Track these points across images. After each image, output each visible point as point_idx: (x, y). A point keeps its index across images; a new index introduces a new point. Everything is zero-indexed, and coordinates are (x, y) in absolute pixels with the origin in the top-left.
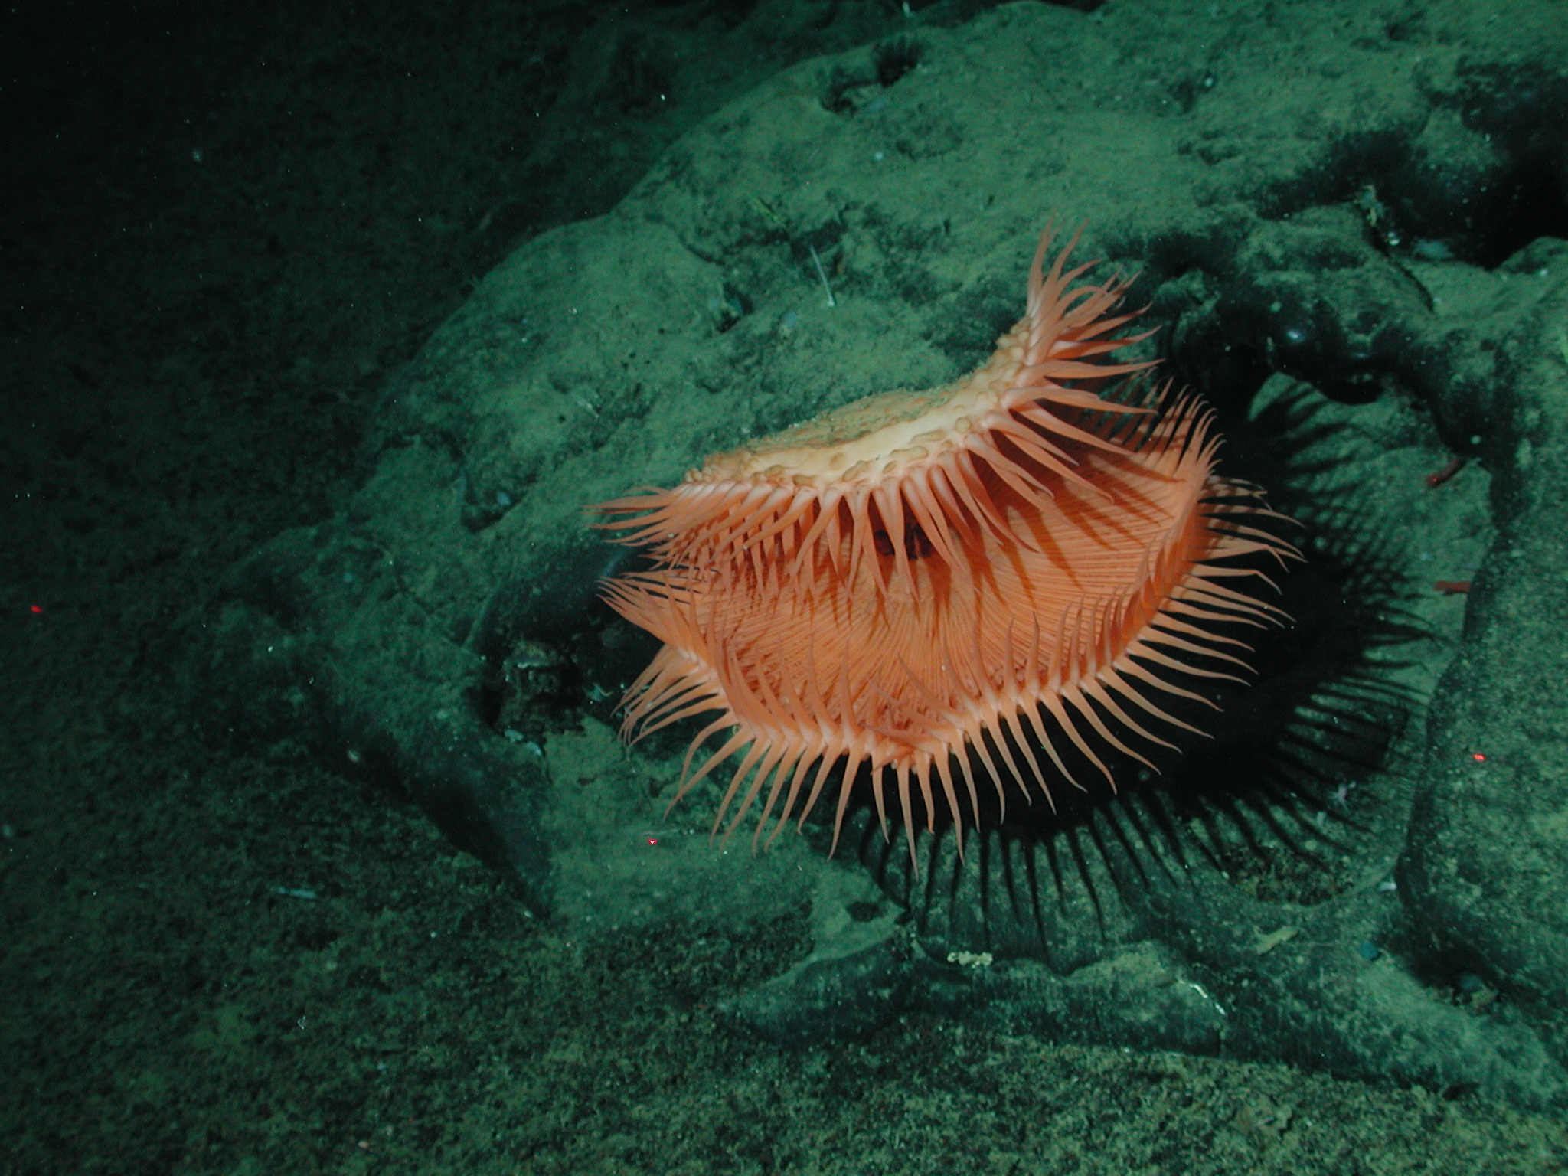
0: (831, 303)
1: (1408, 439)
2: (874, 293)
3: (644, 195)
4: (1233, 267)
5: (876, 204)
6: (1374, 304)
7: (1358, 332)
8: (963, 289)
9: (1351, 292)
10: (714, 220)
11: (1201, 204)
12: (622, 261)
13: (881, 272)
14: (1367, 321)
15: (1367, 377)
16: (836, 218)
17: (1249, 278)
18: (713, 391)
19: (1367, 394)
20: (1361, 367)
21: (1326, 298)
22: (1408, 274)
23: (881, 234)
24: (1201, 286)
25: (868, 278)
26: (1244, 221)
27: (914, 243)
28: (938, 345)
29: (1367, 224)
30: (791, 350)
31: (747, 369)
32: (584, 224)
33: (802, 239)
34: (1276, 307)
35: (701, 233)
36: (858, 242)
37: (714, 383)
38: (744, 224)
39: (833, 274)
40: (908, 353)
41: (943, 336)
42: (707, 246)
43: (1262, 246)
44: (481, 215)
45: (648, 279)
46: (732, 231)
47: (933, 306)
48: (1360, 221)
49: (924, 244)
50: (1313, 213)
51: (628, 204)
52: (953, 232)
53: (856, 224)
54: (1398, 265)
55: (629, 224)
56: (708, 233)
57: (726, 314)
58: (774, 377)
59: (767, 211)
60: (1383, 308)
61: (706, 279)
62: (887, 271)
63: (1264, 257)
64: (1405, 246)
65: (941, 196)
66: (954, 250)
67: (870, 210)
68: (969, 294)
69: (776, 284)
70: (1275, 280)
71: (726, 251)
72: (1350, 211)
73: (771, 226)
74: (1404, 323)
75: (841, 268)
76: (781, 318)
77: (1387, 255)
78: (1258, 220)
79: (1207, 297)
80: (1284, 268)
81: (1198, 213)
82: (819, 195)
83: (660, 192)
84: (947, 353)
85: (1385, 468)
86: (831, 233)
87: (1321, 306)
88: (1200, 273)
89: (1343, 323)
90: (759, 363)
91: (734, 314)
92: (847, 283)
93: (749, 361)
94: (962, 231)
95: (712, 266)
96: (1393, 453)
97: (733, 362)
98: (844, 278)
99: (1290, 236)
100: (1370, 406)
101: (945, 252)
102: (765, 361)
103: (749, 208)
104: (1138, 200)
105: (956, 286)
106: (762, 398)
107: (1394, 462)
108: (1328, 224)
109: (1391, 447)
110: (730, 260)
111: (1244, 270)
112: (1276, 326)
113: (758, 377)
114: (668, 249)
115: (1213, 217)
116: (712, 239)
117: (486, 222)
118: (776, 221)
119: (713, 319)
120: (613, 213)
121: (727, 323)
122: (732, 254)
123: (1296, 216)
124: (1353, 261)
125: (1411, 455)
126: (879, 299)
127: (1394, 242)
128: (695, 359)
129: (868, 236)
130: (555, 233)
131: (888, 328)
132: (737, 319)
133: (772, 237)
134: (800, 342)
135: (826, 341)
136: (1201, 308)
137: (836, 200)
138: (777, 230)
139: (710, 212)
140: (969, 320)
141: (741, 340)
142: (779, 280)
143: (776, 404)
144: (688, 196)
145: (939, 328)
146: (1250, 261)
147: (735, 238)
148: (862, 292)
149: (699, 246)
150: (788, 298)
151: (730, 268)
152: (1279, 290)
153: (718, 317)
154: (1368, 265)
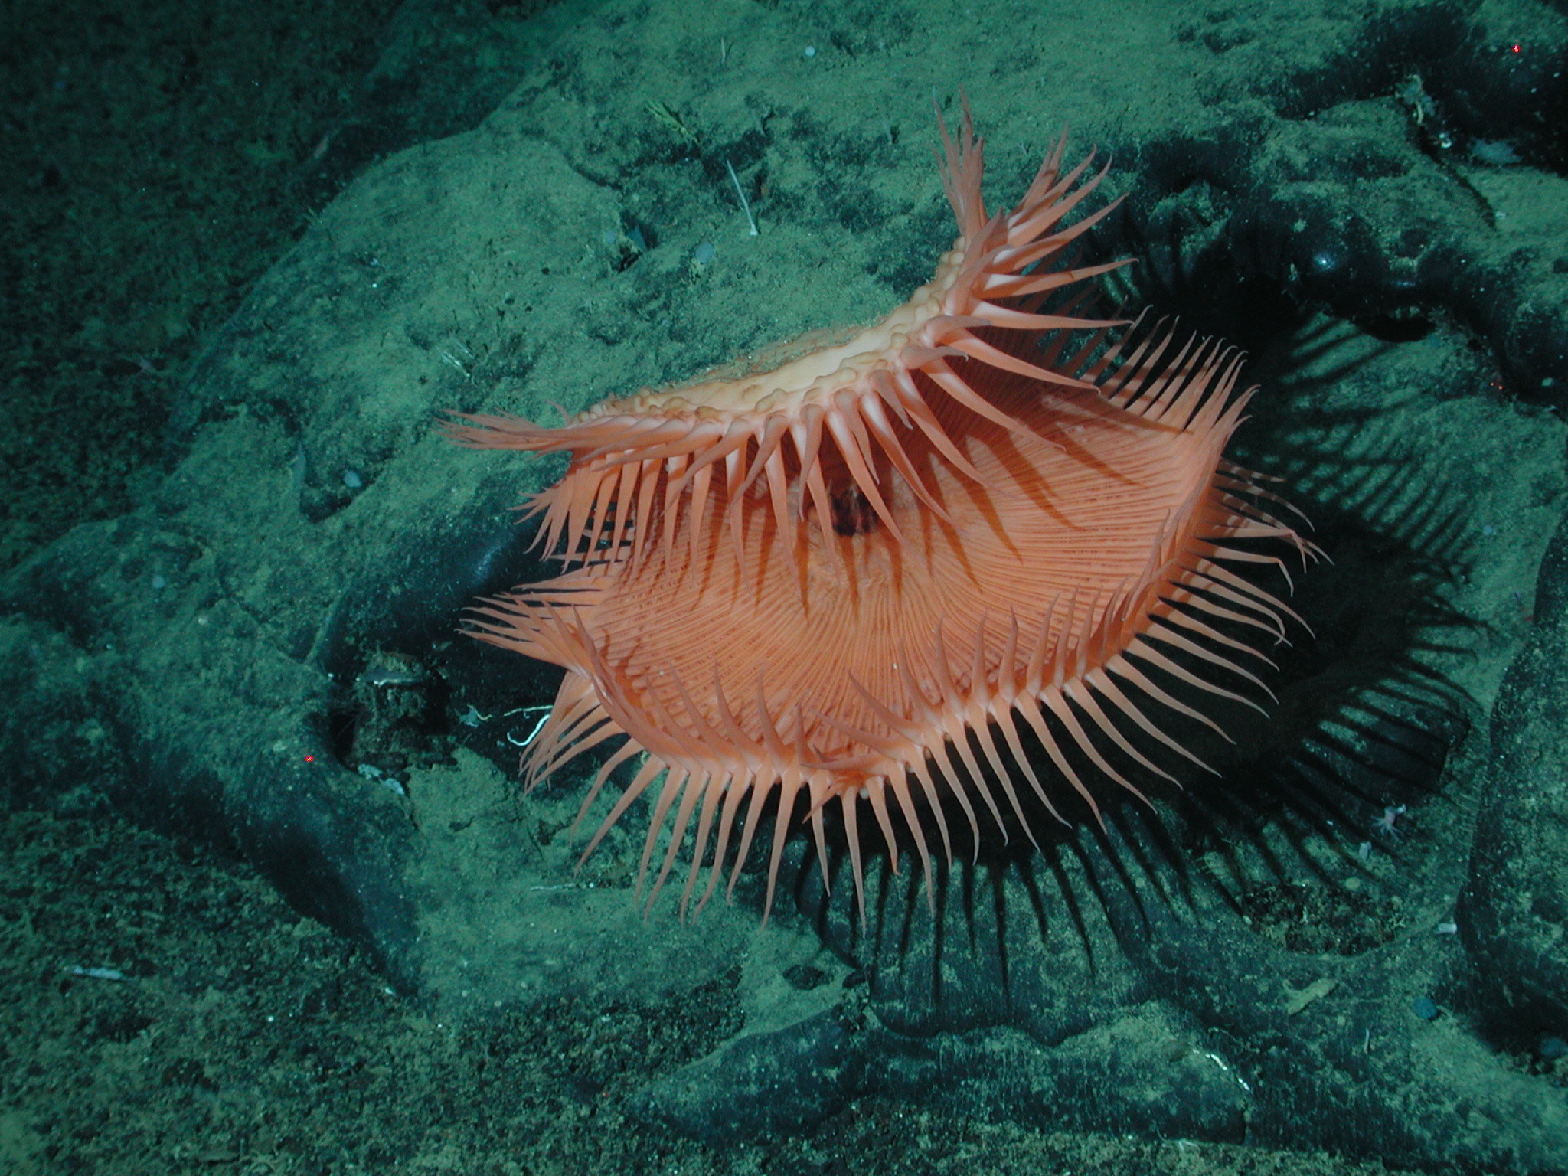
0: (754, 232)
1: (1466, 386)
2: (805, 219)
3: (520, 105)
4: (1247, 177)
5: (807, 110)
6: (1422, 220)
7: (1402, 255)
8: (915, 211)
9: (1392, 206)
10: (607, 133)
11: (1206, 103)
12: (494, 187)
13: (814, 192)
14: (1412, 242)
15: (1414, 310)
16: (759, 128)
17: (1266, 192)
18: (610, 342)
19: (1417, 330)
20: (1406, 297)
21: (1362, 214)
22: (1464, 183)
23: (814, 147)
24: (1208, 203)
25: (799, 201)
26: (1259, 121)
27: (854, 156)
28: (886, 279)
29: (1412, 122)
30: (706, 289)
31: (652, 314)
32: (444, 141)
33: (716, 154)
34: (1300, 226)
35: (591, 149)
36: (786, 156)
37: (611, 333)
38: (645, 137)
39: (755, 198)
40: (848, 290)
41: (892, 269)
42: (600, 166)
43: (1282, 151)
44: (316, 140)
45: (527, 207)
46: (630, 146)
47: (878, 233)
48: (1403, 119)
49: (867, 157)
50: (1344, 110)
51: (499, 116)
52: (902, 142)
53: (783, 135)
54: (1452, 172)
55: (502, 141)
56: (601, 150)
57: (624, 250)
58: (684, 322)
59: (674, 121)
60: (1432, 224)
61: (599, 207)
62: (821, 190)
63: (1284, 164)
64: (1460, 149)
65: (887, 99)
66: (903, 163)
67: (799, 117)
68: (921, 217)
69: (685, 211)
70: (1298, 194)
71: (624, 172)
72: (1390, 107)
73: (678, 141)
74: (1458, 242)
75: (765, 190)
76: (692, 251)
77: (1437, 160)
78: (1277, 120)
79: (1215, 217)
80: (1310, 178)
81: (1203, 113)
82: (737, 99)
83: (540, 99)
84: (896, 289)
85: (1438, 424)
86: (752, 146)
87: (1355, 223)
88: (1207, 187)
89: (1383, 245)
90: (666, 306)
91: (634, 249)
92: (773, 208)
93: (653, 305)
94: (913, 140)
95: (607, 189)
96: (1448, 404)
97: (634, 307)
98: (769, 201)
99: (1316, 139)
100: (1417, 345)
101: (892, 166)
102: (674, 305)
103: (651, 117)
104: (1127, 99)
105: (907, 208)
106: (670, 349)
107: (1448, 416)
108: (1363, 123)
109: (1446, 397)
110: (627, 183)
111: (1261, 181)
112: (1301, 251)
113: (666, 323)
114: (552, 170)
115: (1221, 119)
116: (606, 156)
117: (323, 148)
118: (685, 135)
119: (609, 255)
120: (482, 127)
121: (626, 260)
122: (630, 175)
123: (1324, 114)
124: (1395, 168)
125: (1469, 406)
126: (812, 225)
127: (1446, 145)
128: (587, 304)
129: (797, 149)
130: (409, 154)
131: (824, 260)
132: (636, 257)
133: (678, 154)
134: (716, 279)
135: (748, 277)
136: (1208, 230)
137: (757, 106)
138: (685, 145)
139: (602, 124)
140: (923, 249)
141: (643, 278)
142: (690, 206)
143: (687, 355)
144: (574, 104)
145: (887, 259)
146: (1268, 170)
147: (633, 158)
148: (792, 218)
149: (589, 167)
150: (700, 227)
151: (629, 193)
152: (1304, 205)
153: (615, 253)
154: (1413, 173)
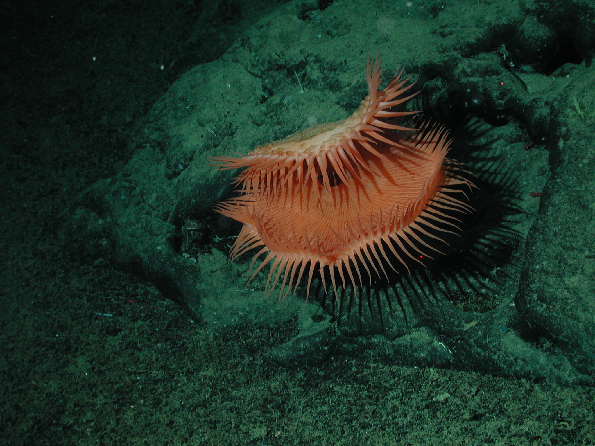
0: (302, 92)
1: (518, 139)
2: (318, 88)
3: (232, 52)
4: (453, 76)
5: (319, 54)
6: (505, 89)
7: (499, 99)
8: (352, 86)
9: (496, 85)
10: (258, 61)
11: (440, 53)
12: (224, 77)
13: (321, 80)
14: (502, 95)
15: (503, 116)
16: (304, 60)
17: (458, 80)
18: (259, 125)
19: (503, 123)
20: (500, 112)
21: (487, 87)
22: (518, 78)
23: (321, 66)
24: (441, 83)
25: (316, 82)
26: (456, 58)
27: (333, 68)
28: (343, 106)
29: (502, 59)
30: (288, 109)
31: (271, 117)
32: (209, 63)
33: (291, 68)
34: (468, 90)
35: (253, 66)
36: (312, 68)
37: (259, 122)
38: (269, 62)
39: (303, 81)
40: (331, 110)
41: (344, 103)
42: (256, 71)
43: (463, 68)
44: (170, 62)
45: (233, 84)
46: (265, 65)
47: (340, 92)
48: (499, 58)
49: (337, 69)
50: (482, 55)
51: (225, 56)
52: (347, 65)
53: (311, 62)
54: (514, 74)
55: (226, 63)
56: (256, 66)
57: (263, 96)
58: (281, 119)
59: (278, 58)
60: (508, 90)
61: (255, 84)
62: (323, 79)
63: (464, 72)
64: (516, 67)
65: (343, 51)
66: (348, 71)
67: (316, 56)
68: (353, 87)
69: (282, 85)
70: (468, 81)
71: (263, 73)
72: (496, 54)
73: (279, 63)
74: (516, 96)
75: (306, 79)
76: (284, 97)
77: (510, 71)
78: (461, 58)
79: (443, 87)
80: (471, 76)
81: (439, 56)
82: (298, 51)
83: (238, 50)
84: (346, 110)
85: (510, 150)
86: (302, 65)
87: (485, 90)
88: (440, 78)
89: (493, 96)
90: (276, 114)
91: (266, 96)
92: (308, 84)
93: (272, 114)
94: (351, 64)
95: (258, 78)
96: (513, 144)
97: (266, 114)
98: (307, 82)
99: (473, 64)
100: (504, 127)
101: (344, 72)
102: (278, 114)
103: (271, 56)
104: (416, 51)
105: (349, 85)
106: (277, 128)
107: (513, 148)
108: (487, 59)
109: (512, 142)
110: (264, 76)
111: (457, 77)
112: (469, 98)
113: (276, 120)
114: (241, 72)
115: (445, 58)
116: (258, 68)
117: (172, 64)
118: (281, 61)
119: (258, 98)
120: (220, 59)
121: (264, 100)
122: (265, 74)
123: (476, 56)
124: (497, 73)
125: (520, 145)
126: (321, 90)
127: (513, 66)
128: (252, 113)
129: (316, 66)
130: (198, 67)
131: (324, 101)
132: (268, 98)
133: (280, 68)
134: (291, 106)
135: (301, 106)
136: (441, 92)
137: (304, 53)
138: (281, 65)
139: (257, 58)
140: (354, 97)
141: (269, 106)
142: (283, 83)
143: (282, 130)
144: (248, 52)
145: (343, 100)
146: (459, 73)
147: (266, 69)
148: (314, 87)
149: (252, 71)
150: (286, 90)
151: (264, 79)
152: (470, 84)
153: (260, 98)
154: (502, 75)
